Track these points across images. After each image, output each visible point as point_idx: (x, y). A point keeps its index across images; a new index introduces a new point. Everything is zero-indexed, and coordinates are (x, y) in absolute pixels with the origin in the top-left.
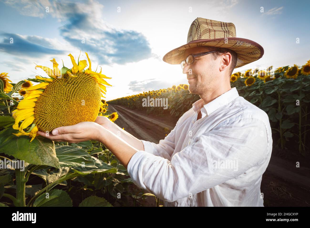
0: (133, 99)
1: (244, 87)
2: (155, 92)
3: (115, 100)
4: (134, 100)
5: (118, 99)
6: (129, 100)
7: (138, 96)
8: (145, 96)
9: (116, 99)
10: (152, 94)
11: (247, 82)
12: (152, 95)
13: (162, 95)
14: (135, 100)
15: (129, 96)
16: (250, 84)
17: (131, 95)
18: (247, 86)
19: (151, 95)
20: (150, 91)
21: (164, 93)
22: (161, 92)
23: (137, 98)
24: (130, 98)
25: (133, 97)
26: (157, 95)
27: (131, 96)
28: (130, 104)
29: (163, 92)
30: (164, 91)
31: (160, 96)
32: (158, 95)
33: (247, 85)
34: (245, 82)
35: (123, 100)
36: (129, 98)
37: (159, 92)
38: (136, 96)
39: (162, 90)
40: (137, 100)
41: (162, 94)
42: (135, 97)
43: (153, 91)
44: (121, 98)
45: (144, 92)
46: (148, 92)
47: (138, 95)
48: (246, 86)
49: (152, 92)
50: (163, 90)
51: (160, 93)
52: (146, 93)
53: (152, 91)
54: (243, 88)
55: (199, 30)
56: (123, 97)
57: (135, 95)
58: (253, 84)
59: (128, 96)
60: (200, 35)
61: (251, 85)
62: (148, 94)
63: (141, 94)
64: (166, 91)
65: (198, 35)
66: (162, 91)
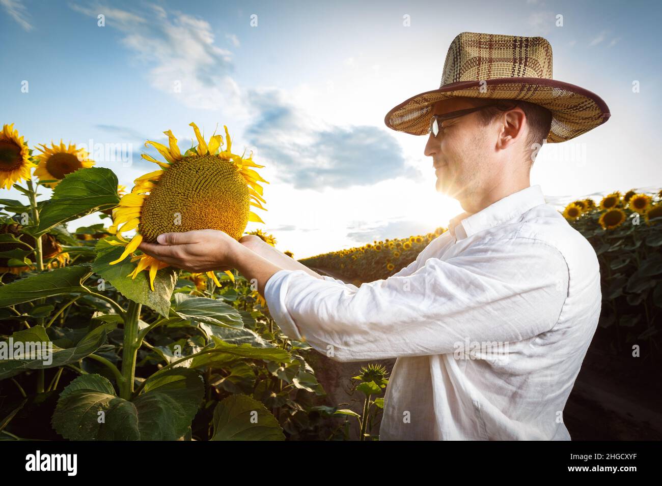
0: (353, 255)
1: (597, 232)
2: (398, 241)
3: (315, 257)
4: (354, 258)
5: (321, 255)
6: (344, 257)
7: (361, 250)
8: (378, 251)
9: (317, 256)
10: (392, 246)
11: (605, 219)
12: (393, 248)
13: (414, 249)
14: (356, 258)
15: (345, 250)
16: (612, 225)
17: (348, 248)
18: (605, 229)
19: (391, 249)
20: (390, 240)
21: (419, 243)
22: (411, 242)
23: (360, 254)
24: (346, 255)
25: (352, 251)
26: (402, 248)
27: (349, 251)
28: (346, 266)
29: (415, 241)
30: (419, 240)
31: (409, 250)
32: (404, 247)
33: (606, 227)
34: (601, 221)
35: (331, 259)
36: (343, 253)
37: (408, 243)
38: (358, 249)
39: (414, 238)
40: (359, 257)
41: (414, 246)
42: (357, 251)
43: (395, 240)
44: (328, 254)
45: (375, 242)
46: (384, 242)
47: (363, 248)
48: (602, 229)
49: (392, 243)
50: (416, 238)
51: (410, 245)
52: (380, 243)
53: (393, 239)
54: (595, 234)
55: (459, 60)
56: (331, 251)
57: (356, 249)
58: (619, 225)
59: (343, 250)
60: (458, 72)
61: (615, 227)
62: (385, 245)
63: (369, 246)
64: (422, 239)
65: (454, 73)
66: (413, 240)
